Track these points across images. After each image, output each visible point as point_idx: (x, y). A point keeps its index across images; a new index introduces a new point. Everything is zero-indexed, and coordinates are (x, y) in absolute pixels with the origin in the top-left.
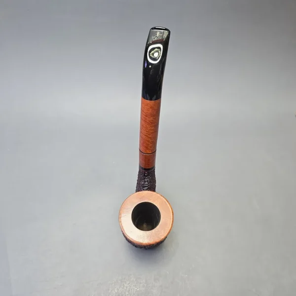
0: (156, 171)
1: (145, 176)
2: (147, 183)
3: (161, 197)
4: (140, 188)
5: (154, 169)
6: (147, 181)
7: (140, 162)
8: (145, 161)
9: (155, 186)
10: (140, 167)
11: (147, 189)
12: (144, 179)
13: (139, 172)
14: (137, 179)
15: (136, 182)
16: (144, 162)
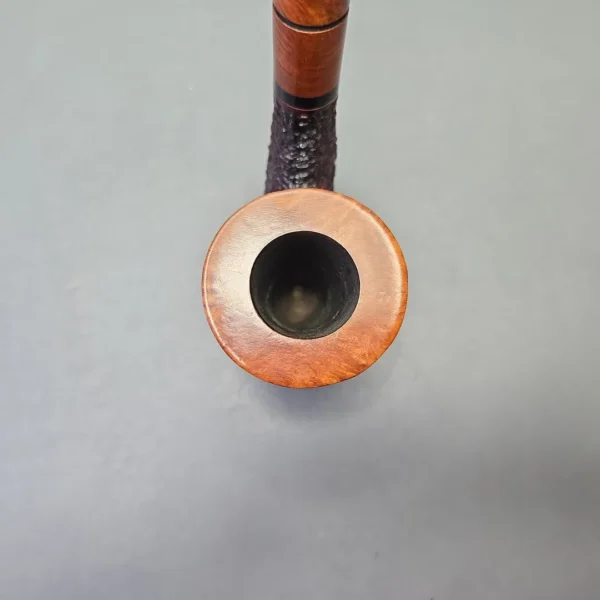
0: (338, 108)
1: (296, 128)
2: (304, 156)
3: (364, 212)
4: (280, 176)
5: (334, 104)
6: (307, 150)
7: (278, 65)
8: (300, 64)
9: (334, 168)
10: (278, 90)
11: (305, 180)
12: (296, 140)
13: (277, 114)
14: (268, 141)
15: (265, 153)
16: (296, 71)
